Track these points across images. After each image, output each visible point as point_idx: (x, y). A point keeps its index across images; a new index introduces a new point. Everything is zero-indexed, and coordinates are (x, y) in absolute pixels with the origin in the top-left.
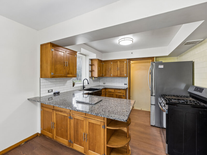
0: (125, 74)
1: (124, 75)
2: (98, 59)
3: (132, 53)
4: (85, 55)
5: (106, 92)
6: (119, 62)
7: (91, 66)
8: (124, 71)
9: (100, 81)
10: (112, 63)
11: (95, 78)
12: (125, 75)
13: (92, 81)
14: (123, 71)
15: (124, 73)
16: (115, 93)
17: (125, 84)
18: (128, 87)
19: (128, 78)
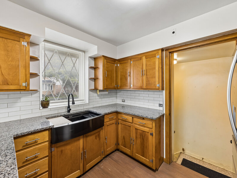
0: (157, 83)
1: (155, 85)
2: (103, 56)
3: (173, 32)
4: (84, 52)
5: (119, 119)
6: (144, 58)
7: (95, 70)
8: (155, 77)
9: (118, 96)
10: (132, 62)
11: (100, 91)
12: (158, 85)
13: (97, 97)
14: (152, 78)
15: (155, 82)
16: (134, 124)
17: (160, 105)
18: (164, 112)
19: (164, 91)
